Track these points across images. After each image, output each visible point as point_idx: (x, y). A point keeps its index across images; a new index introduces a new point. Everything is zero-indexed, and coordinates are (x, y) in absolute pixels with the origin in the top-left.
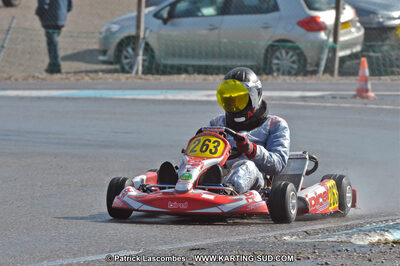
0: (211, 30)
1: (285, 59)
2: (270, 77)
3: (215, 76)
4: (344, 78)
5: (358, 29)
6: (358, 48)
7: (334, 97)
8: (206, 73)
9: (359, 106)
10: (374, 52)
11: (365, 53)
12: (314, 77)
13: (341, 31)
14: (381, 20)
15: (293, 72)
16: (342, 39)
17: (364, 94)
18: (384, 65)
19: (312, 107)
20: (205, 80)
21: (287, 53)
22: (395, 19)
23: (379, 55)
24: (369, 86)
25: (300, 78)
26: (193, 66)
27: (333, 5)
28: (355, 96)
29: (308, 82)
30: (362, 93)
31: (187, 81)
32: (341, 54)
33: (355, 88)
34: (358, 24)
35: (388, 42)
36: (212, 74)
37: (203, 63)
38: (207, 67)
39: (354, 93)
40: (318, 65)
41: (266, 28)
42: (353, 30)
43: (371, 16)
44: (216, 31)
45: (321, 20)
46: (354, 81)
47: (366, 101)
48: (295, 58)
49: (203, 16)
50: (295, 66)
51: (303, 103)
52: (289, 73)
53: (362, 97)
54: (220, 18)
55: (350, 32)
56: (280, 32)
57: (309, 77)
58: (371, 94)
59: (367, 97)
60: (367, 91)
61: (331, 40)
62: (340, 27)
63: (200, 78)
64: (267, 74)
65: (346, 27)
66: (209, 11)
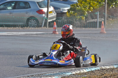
0: (10, 14)
1: (33, 22)
2: (27, 28)
3: (10, 28)
4: (50, 28)
5: (55, 13)
6: (55, 19)
7: (47, 34)
8: (8, 27)
9: (53, 36)
10: (59, 20)
11: (56, 21)
12: (40, 28)
13: (49, 14)
14: (62, 11)
15: (35, 26)
16: (49, 16)
17: (55, 33)
18: (62, 24)
19: (39, 37)
20: (7, 29)
21: (33, 21)
22: (66, 10)
23: (60, 21)
24: (57, 30)
25: (36, 28)
26: (4, 25)
27: (47, 6)
28: (52, 33)
29: (39, 29)
30: (54, 32)
31: (2, 29)
32: (49, 21)
33: (52, 31)
34: (55, 12)
35: (63, 17)
36: (10, 27)
37: (7, 24)
38: (8, 25)
39: (52, 32)
40: (42, 24)
41: (27, 13)
42: (53, 13)
43: (59, 9)
44: (12, 14)
45: (43, 11)
46: (53, 29)
47: (55, 35)
48: (36, 22)
49: (8, 9)
50: (36, 24)
51: (36, 36)
52: (34, 27)
53: (55, 34)
54: (13, 10)
55: (52, 14)
56: (31, 14)
57: (39, 28)
58: (57, 33)
59: (56, 34)
60: (56, 32)
61: (46, 16)
62: (49, 13)
63: (6, 28)
64: (27, 27)
65: (51, 13)
66: (10, 8)
